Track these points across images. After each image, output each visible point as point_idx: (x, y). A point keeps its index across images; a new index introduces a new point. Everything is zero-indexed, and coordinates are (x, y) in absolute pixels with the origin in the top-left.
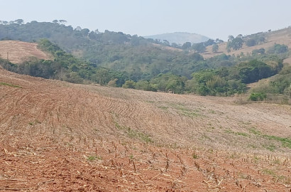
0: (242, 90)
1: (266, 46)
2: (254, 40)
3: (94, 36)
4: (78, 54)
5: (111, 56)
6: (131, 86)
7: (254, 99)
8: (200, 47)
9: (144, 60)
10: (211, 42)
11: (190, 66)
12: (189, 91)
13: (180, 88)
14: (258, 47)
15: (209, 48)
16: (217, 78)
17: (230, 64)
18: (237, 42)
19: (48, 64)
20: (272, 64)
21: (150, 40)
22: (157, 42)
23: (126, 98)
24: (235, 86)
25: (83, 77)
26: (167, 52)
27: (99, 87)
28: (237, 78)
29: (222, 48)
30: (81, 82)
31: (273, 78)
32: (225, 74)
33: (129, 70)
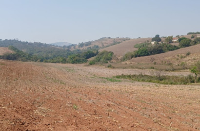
0: (86, 61)
1: (91, 46)
2: (87, 44)
3: (30, 44)
4: (24, 51)
5: (37, 51)
6: (46, 62)
7: (91, 64)
8: (69, 47)
9: (50, 52)
10: (73, 45)
11: (66, 53)
12: (68, 62)
13: (64, 61)
14: (89, 46)
15: (72, 47)
16: (77, 58)
17: (80, 53)
18: (82, 45)
19: (13, 55)
20: (95, 52)
21: (51, 45)
23: (45, 66)
24: (83, 60)
25: (27, 59)
26: (57, 49)
27: (34, 62)
28: (84, 57)
29: (77, 47)
30: (27, 61)
31: (96, 57)
32: (79, 56)
33: (44, 56)
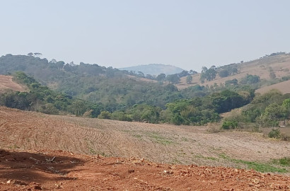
0: (215, 120)
1: (238, 77)
2: (227, 71)
3: (70, 68)
4: (53, 86)
5: (86, 87)
6: (107, 117)
7: (226, 127)
8: (175, 78)
9: (119, 92)
10: (185, 73)
11: (164, 96)
12: (164, 120)
13: (155, 117)
14: (231, 78)
15: (184, 79)
16: (192, 109)
17: (204, 95)
18: (210, 73)
19: (23, 96)
20: (244, 94)
21: (125, 72)
22: (132, 73)
23: (102, 127)
24: (208, 115)
25: (59, 108)
26: (141, 83)
27: (74, 117)
28: (210, 107)
29: (196, 79)
30: (56, 113)
31: (245, 107)
32: (198, 104)
33: (105, 101)
